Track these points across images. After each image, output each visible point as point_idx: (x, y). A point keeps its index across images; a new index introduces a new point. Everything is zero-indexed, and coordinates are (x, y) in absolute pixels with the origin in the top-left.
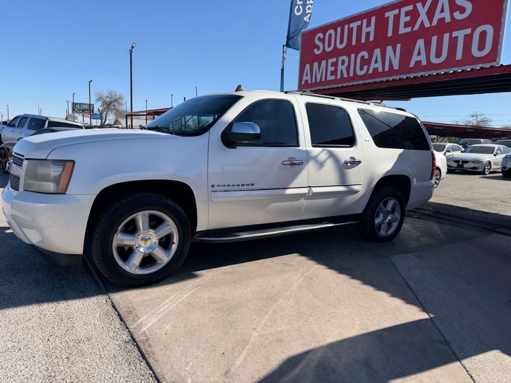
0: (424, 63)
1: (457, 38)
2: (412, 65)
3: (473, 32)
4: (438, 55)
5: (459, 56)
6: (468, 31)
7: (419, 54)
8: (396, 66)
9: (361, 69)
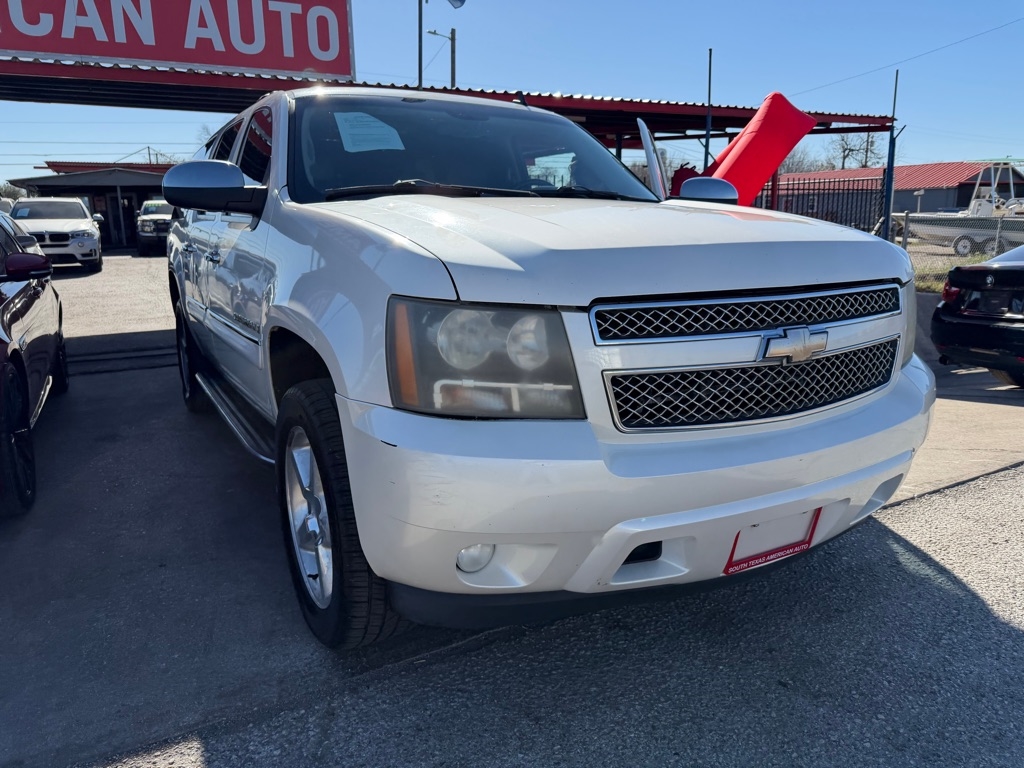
0: (219, 46)
1: (277, 15)
2: (190, 43)
3: (305, 10)
4: (248, 37)
5: (289, 51)
6: (297, 8)
7: (202, 23)
8: (148, 37)
9: (33, 20)
